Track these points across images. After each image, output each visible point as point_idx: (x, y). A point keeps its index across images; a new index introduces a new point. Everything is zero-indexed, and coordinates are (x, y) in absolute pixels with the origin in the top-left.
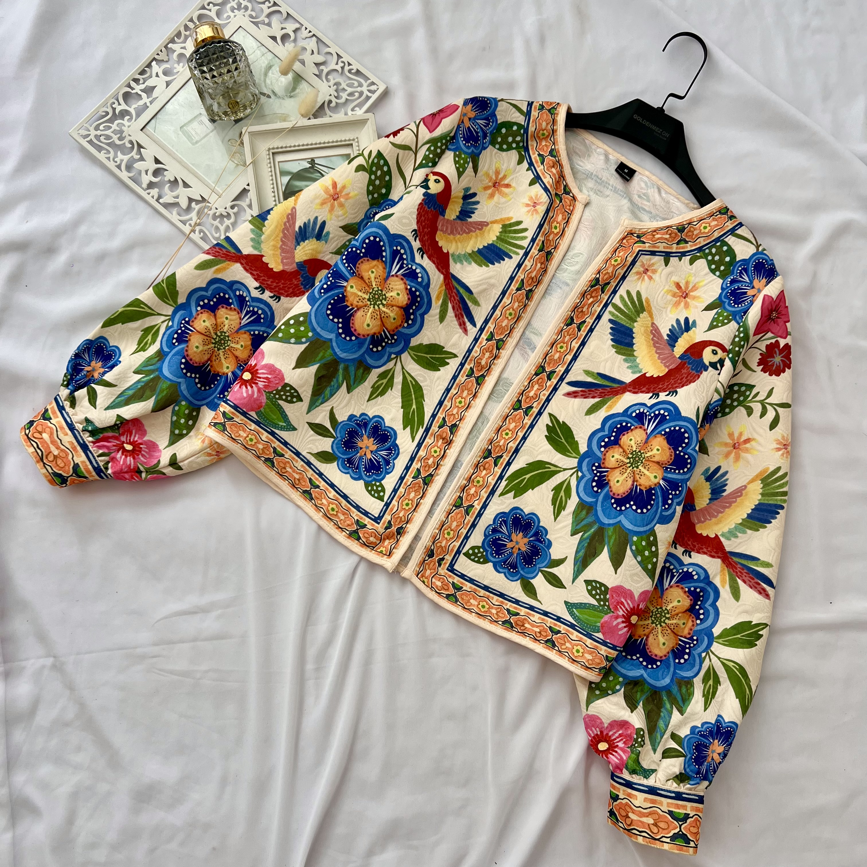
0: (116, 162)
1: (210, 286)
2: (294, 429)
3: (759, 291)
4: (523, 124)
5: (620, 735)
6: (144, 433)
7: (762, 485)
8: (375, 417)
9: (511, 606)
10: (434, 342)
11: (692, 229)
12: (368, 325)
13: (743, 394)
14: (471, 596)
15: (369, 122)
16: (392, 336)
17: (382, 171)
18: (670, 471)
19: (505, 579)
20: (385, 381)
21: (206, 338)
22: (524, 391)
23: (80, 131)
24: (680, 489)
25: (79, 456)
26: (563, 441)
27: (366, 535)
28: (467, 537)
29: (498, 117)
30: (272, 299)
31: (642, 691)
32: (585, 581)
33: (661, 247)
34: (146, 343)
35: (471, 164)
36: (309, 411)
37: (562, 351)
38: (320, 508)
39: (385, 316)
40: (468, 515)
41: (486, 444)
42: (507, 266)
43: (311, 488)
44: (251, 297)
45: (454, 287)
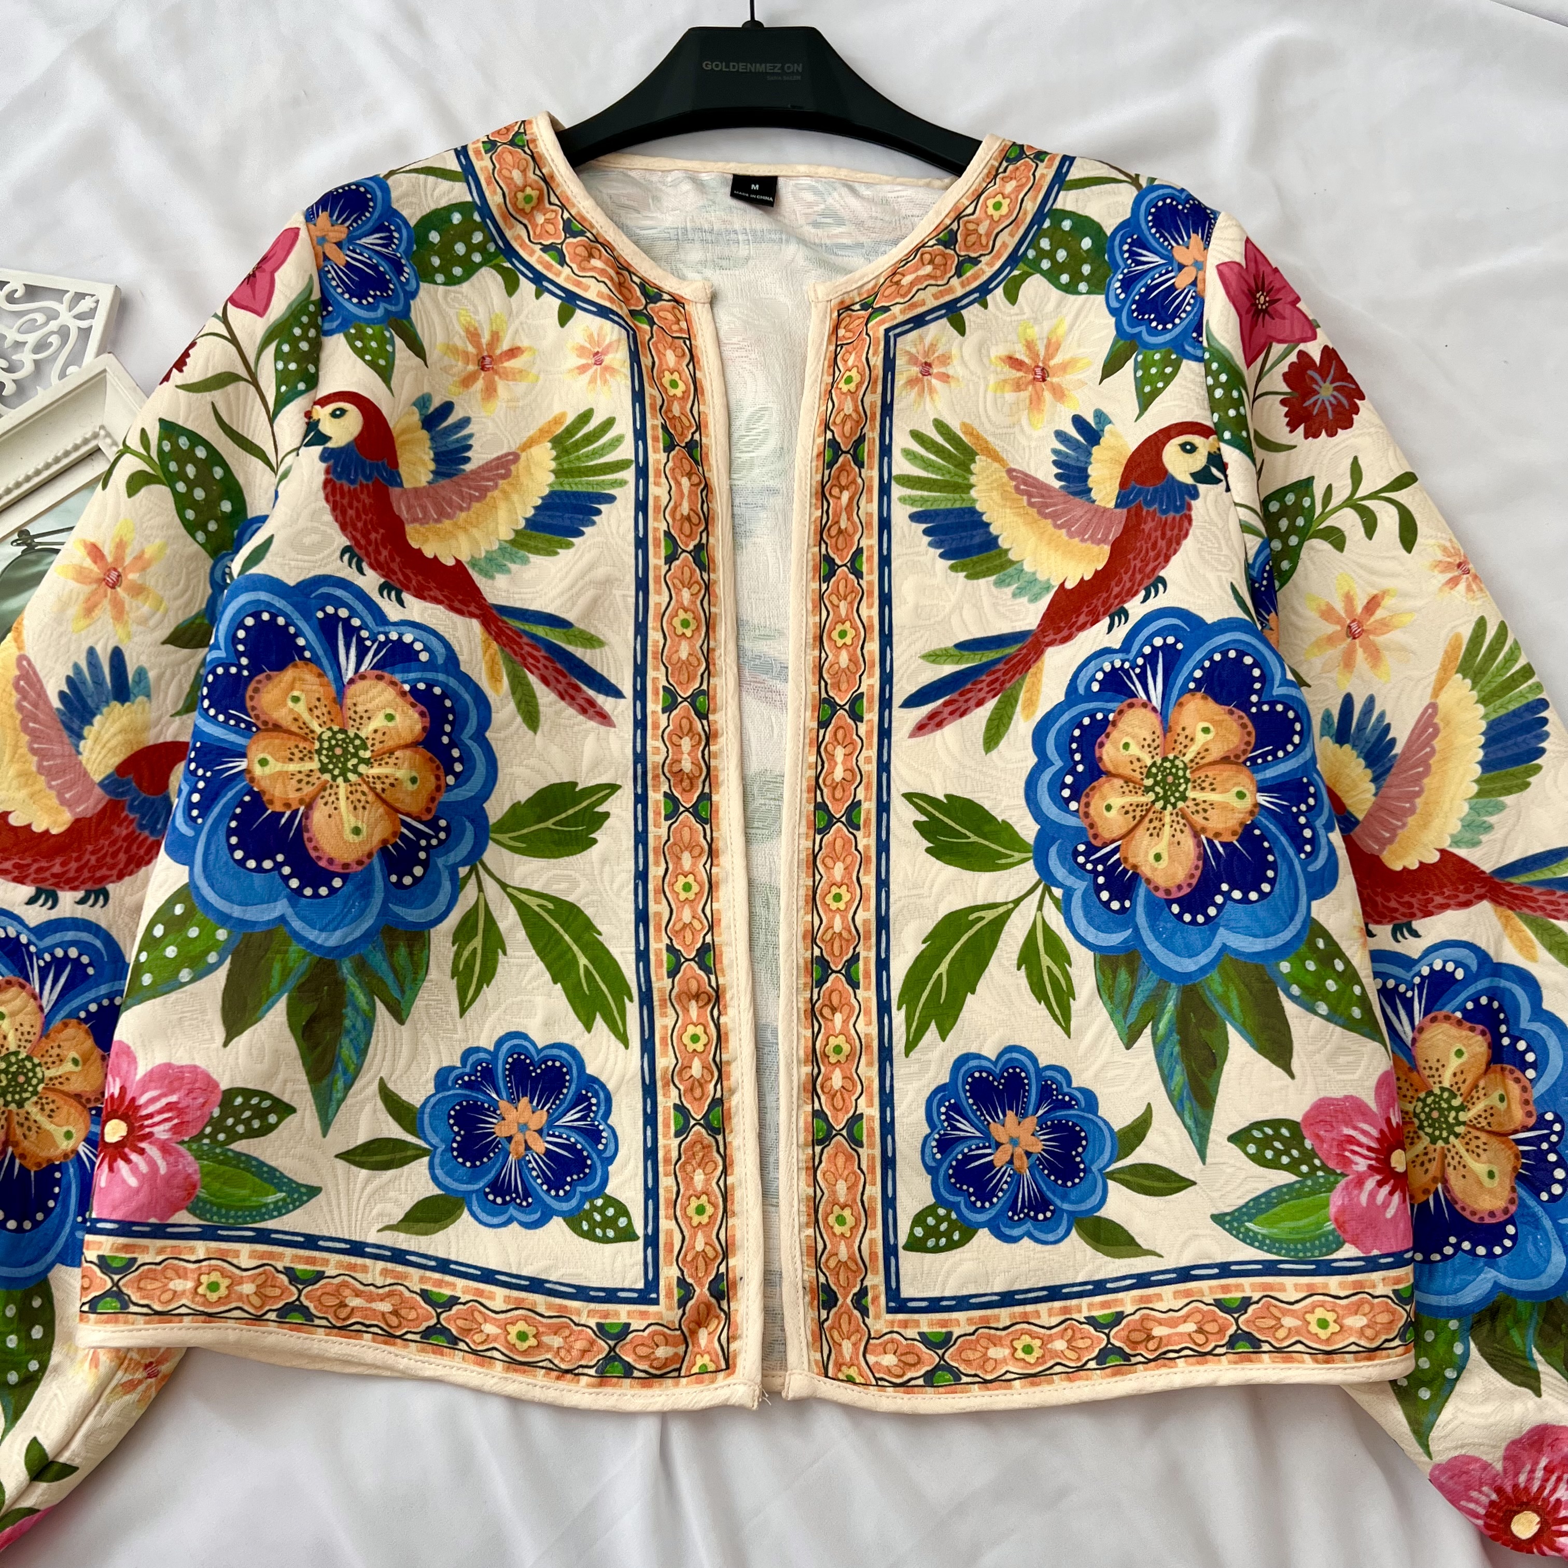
2: (314, 1191)
3: (1200, 266)
4: (469, 199)
5: (1549, 1470)
7: (1468, 682)
8: (500, 1042)
9: (1090, 1306)
10: (545, 785)
11: (971, 226)
12: (357, 831)
13: (1298, 509)
14: (984, 1342)
15: (109, 377)
16: (433, 824)
17: (196, 461)
18: (1265, 761)
19: (1039, 1247)
20: (477, 942)
22: (817, 778)
24: (1312, 790)
26: (974, 838)
27: (643, 1351)
28: (889, 1203)
29: (405, 213)
30: (86, 906)
31: (1517, 1321)
32: (1232, 1138)
33: (929, 299)
35: (399, 342)
36: (326, 1126)
37: (849, 642)
38: (489, 1354)
39: (386, 786)
40: (861, 1145)
41: (802, 951)
42: (613, 522)
43: (438, 1315)
44: (30, 929)
45: (520, 633)
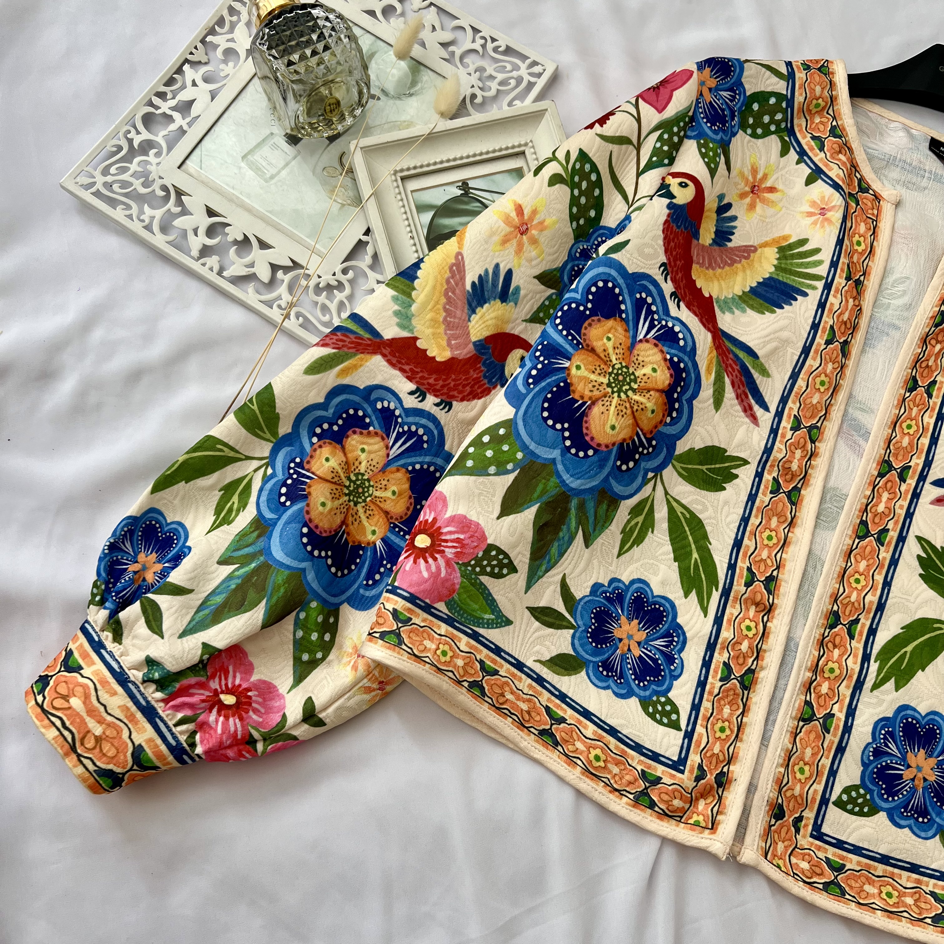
0: (143, 221)
1: (332, 399)
2: (509, 622)
4: (785, 93)
6: (249, 669)
8: (633, 582)
9: (935, 885)
10: (712, 446)
12: (613, 428)
14: (863, 879)
15: (547, 114)
16: (650, 441)
17: (589, 181)
19: (914, 837)
20: (640, 519)
21: (334, 487)
22: (867, 505)
23: (78, 179)
25: (141, 730)
27: (666, 797)
28: (833, 773)
29: (747, 86)
30: (438, 409)
34: (230, 510)
35: (722, 158)
36: (528, 587)
37: (912, 433)
38: (575, 760)
39: (639, 409)
40: (828, 732)
41: (827, 604)
42: (803, 309)
43: (552, 724)
44: (404, 409)
45: (729, 351)
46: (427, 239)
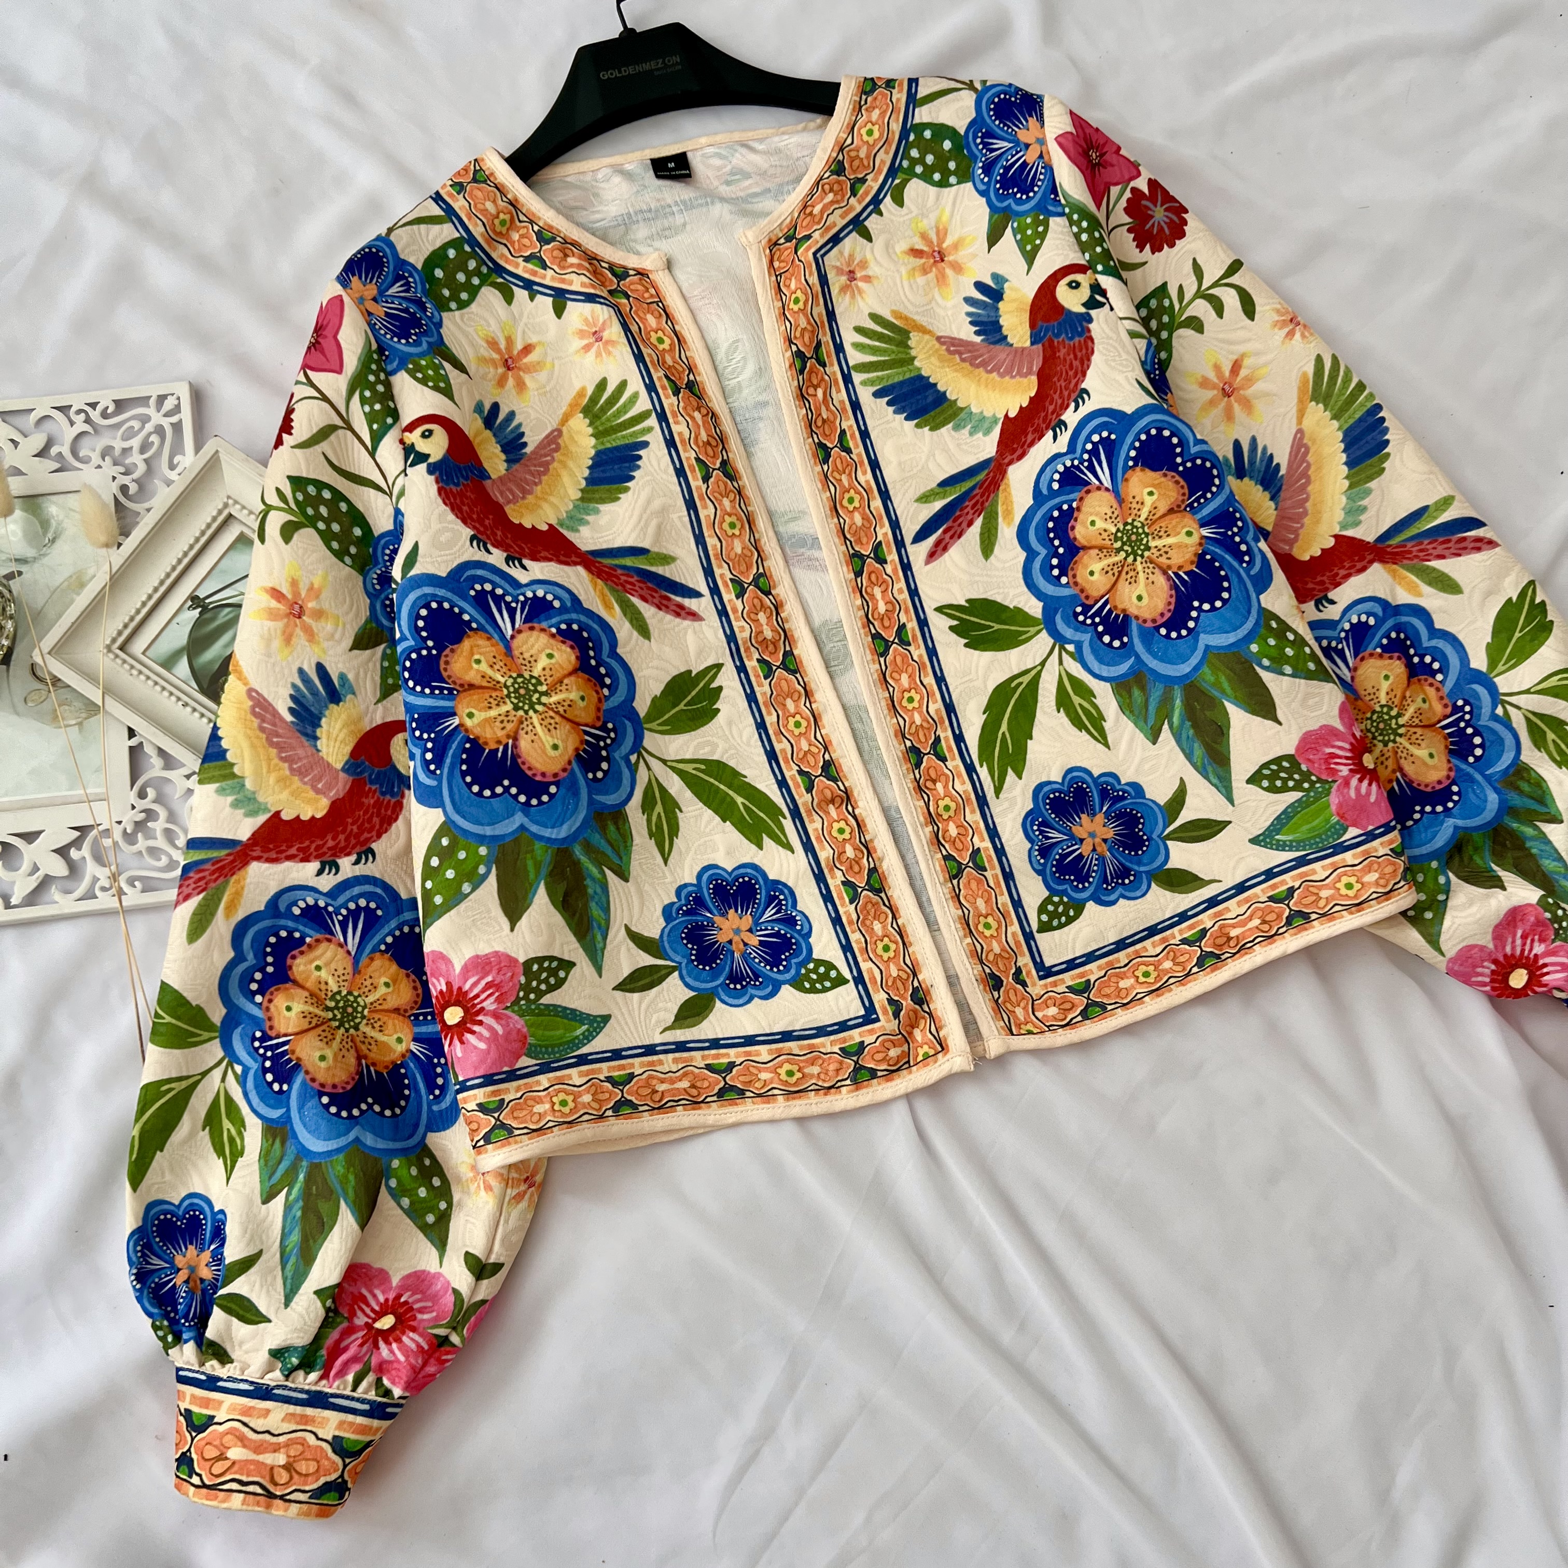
1: (241, 945)
2: (606, 1019)
3: (1042, 142)
4: (458, 235)
5: (1524, 937)
6: (382, 1276)
7: (1321, 406)
8: (699, 876)
9: (1181, 932)
10: (669, 678)
11: (853, 154)
12: (555, 747)
13: (1161, 310)
14: (1114, 979)
15: (222, 456)
16: (603, 728)
17: (325, 503)
18: (1199, 504)
19: (1132, 902)
20: (659, 808)
21: (319, 1031)
22: (867, 616)
24: (1238, 515)
25: (323, 1423)
26: (997, 627)
27: (879, 1056)
28: (1017, 904)
29: (412, 260)
30: (361, 865)
31: (1476, 849)
32: (1249, 781)
33: (838, 220)
35: (446, 365)
36: (599, 970)
37: (857, 505)
38: (770, 1093)
39: (566, 707)
40: (985, 869)
41: (897, 746)
42: (655, 463)
43: (724, 1078)
44: (325, 895)
45: (614, 568)
46: (203, 691)
